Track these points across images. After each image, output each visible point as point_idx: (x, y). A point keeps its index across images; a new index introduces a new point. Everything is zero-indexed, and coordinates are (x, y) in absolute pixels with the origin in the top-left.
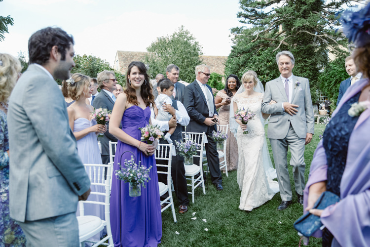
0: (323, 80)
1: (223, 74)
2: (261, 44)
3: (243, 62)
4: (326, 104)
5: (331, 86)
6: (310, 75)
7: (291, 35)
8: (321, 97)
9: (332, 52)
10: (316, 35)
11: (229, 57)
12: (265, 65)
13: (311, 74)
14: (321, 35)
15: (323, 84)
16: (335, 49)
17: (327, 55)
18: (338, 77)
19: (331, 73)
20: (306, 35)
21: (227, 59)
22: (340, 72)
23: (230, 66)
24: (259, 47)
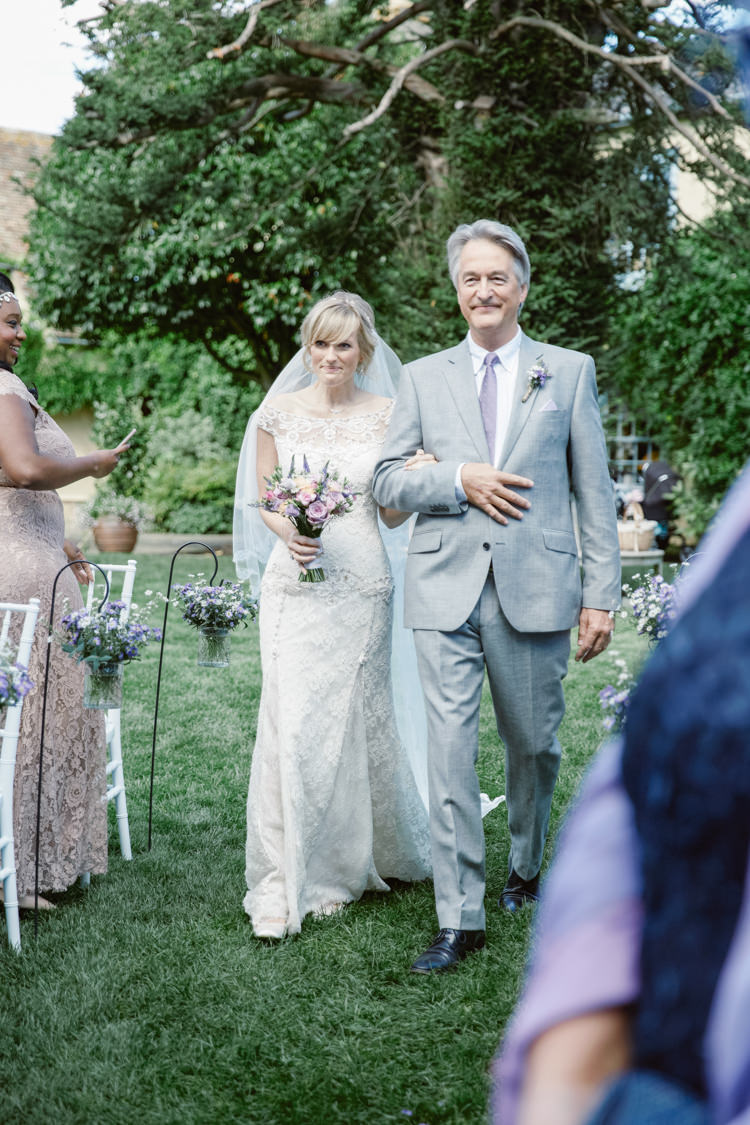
0: (640, 339)
1: (18, 254)
2: (269, 79)
3: (150, 185)
4: (650, 483)
5: (680, 380)
6: (560, 302)
7: (462, 40)
8: (620, 438)
9: (698, 169)
10: (606, 50)
11: (61, 143)
12: (295, 217)
13: (570, 295)
14: (638, 60)
15: (639, 365)
16: (715, 149)
17: (666, 184)
18: (722, 324)
19: (684, 294)
20: (553, 48)
21: (45, 151)
22: (737, 293)
23: (68, 202)
24: (260, 93)
